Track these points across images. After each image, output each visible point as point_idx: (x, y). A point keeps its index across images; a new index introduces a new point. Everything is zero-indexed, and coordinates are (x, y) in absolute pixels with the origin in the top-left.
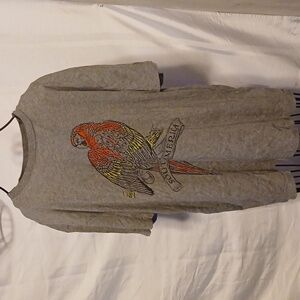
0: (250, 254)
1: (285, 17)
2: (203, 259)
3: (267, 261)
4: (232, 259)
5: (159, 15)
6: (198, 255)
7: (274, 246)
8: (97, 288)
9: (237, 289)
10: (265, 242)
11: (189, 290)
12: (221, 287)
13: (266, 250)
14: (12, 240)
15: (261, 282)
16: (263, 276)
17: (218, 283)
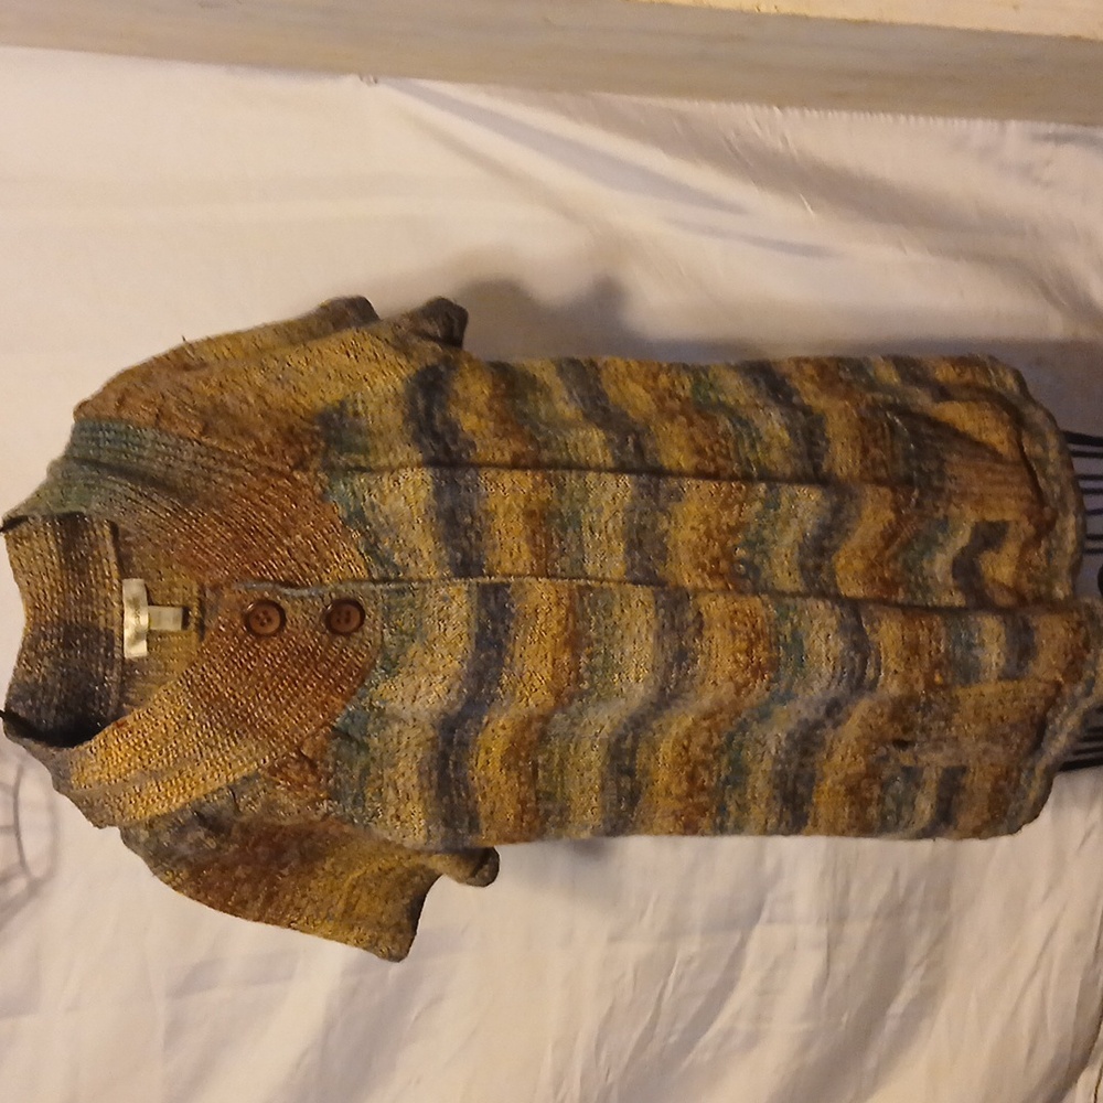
0: (856, 931)
1: (1013, 126)
2: (691, 946)
3: (914, 958)
4: (793, 946)
5: (569, 114)
6: (675, 931)
7: (943, 904)
8: (329, 1027)
9: (806, 1046)
10: (910, 891)
11: (641, 1046)
12: (753, 1040)
13: (912, 919)
14: (51, 873)
15: (891, 1025)
16: (898, 1007)
17: (743, 1026)
